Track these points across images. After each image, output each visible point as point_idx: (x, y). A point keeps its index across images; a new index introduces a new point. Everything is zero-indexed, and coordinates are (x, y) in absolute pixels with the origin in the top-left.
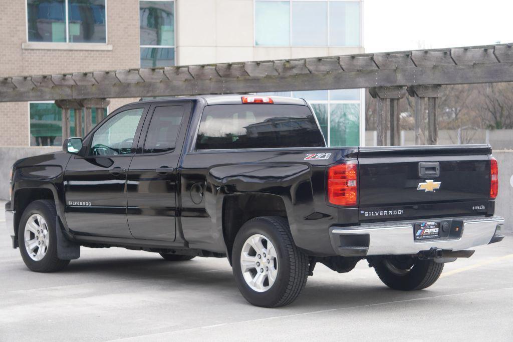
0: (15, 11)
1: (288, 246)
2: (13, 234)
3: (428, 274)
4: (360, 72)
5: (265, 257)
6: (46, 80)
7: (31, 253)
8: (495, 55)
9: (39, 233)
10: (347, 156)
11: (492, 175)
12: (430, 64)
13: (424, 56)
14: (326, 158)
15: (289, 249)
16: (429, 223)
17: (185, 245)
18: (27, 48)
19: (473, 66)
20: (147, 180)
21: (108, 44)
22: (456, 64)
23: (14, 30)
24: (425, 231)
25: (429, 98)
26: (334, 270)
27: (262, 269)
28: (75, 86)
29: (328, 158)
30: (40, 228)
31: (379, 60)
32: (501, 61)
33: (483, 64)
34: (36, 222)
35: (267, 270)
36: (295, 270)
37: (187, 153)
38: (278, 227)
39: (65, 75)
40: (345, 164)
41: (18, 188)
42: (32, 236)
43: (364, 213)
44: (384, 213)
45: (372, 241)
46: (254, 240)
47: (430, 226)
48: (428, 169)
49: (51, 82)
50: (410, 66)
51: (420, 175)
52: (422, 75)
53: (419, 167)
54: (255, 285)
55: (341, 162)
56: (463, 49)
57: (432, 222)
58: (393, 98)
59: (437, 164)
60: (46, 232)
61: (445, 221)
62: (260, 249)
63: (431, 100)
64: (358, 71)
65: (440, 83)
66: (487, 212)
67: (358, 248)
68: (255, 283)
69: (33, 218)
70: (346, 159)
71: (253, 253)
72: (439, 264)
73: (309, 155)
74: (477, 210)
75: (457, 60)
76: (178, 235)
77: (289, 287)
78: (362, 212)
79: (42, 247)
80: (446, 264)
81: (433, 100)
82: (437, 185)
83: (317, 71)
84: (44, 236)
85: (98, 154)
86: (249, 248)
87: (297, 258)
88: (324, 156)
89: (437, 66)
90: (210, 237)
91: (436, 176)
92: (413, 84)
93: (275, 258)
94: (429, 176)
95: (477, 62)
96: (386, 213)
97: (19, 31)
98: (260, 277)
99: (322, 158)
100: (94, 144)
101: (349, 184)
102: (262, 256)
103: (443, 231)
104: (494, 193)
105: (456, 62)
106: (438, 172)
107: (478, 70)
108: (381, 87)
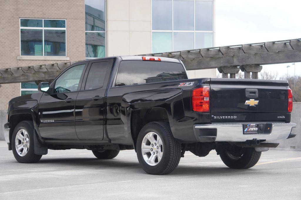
0: (14, 38)
1: (169, 138)
2: (9, 142)
3: (252, 158)
4: (212, 58)
5: (156, 145)
6: (30, 69)
7: (19, 152)
8: (290, 45)
9: (24, 140)
10: (204, 83)
11: (289, 99)
12: (253, 52)
13: (249, 48)
14: (191, 85)
15: (170, 140)
16: (252, 125)
17: (109, 142)
18: (20, 59)
19: (278, 53)
20: (87, 108)
21: (67, 57)
22: (268, 51)
23: (13, 49)
24: (250, 129)
25: (253, 72)
26: (197, 155)
27: (154, 152)
28: (47, 72)
29: (192, 85)
30: (24, 138)
31: (223, 51)
32: (294, 49)
33: (284, 51)
34: (22, 134)
35: (157, 153)
36: (173, 152)
37: (110, 88)
38: (163, 127)
39: (41, 66)
40: (202, 88)
41: (12, 115)
42: (20, 142)
43: (213, 117)
44: (225, 117)
45: (218, 133)
46: (149, 136)
47: (253, 126)
48: (251, 92)
49: (33, 70)
50: (241, 54)
51: (246, 96)
52: (248, 59)
53: (246, 91)
54: (150, 162)
55: (200, 87)
56: (272, 43)
57: (253, 124)
58: (231, 73)
59: (257, 90)
60: (27, 139)
61: (262, 124)
62: (153, 141)
63: (254, 74)
64: (211, 58)
65: (259, 63)
66: (286, 120)
67: (210, 136)
68: (150, 161)
69: (20, 131)
70: (203, 85)
71: (148, 143)
72: (258, 152)
73: (181, 84)
74: (280, 118)
75: (269, 49)
76: (105, 136)
77: (170, 162)
78: (213, 116)
79: (25, 148)
80: (262, 153)
81: (255, 74)
82: (256, 102)
83: (187, 58)
84: (27, 142)
85: (58, 92)
86: (146, 141)
87: (174, 145)
88: (190, 84)
89: (257, 53)
90: (124, 137)
91: (256, 97)
92: (243, 64)
93: (162, 146)
94: (252, 97)
95: (280, 51)
96: (226, 117)
97: (15, 49)
98: (153, 157)
99: (189, 85)
100: (56, 87)
101: (205, 100)
102: (154, 145)
103: (260, 130)
104: (290, 109)
105: (268, 50)
106: (257, 95)
107: (281, 55)
108: (225, 67)
